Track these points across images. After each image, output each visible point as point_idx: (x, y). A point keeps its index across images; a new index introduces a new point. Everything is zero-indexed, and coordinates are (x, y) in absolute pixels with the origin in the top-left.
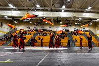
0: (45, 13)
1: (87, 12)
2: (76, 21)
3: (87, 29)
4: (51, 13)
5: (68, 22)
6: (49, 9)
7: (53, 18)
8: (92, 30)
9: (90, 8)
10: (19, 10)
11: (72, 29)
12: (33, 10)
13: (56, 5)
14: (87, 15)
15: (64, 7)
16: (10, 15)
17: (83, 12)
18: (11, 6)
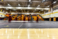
0: (22, 7)
1: (38, 7)
2: (34, 11)
3: (38, 14)
4: (24, 8)
5: (30, 11)
6: (23, 6)
7: (25, 9)
8: (40, 14)
9: (39, 6)
10: (12, 6)
11: (32, 14)
12: (17, 6)
13: (26, 5)
14: (38, 8)
15: (29, 5)
16: (8, 8)
17: (37, 7)
18: (9, 5)
